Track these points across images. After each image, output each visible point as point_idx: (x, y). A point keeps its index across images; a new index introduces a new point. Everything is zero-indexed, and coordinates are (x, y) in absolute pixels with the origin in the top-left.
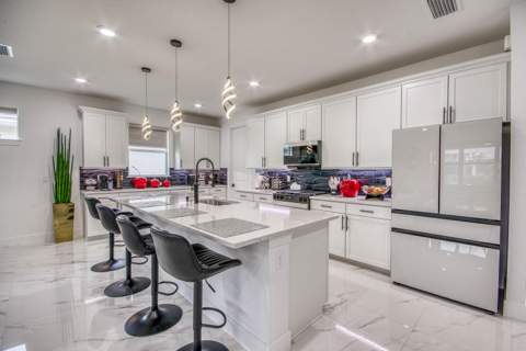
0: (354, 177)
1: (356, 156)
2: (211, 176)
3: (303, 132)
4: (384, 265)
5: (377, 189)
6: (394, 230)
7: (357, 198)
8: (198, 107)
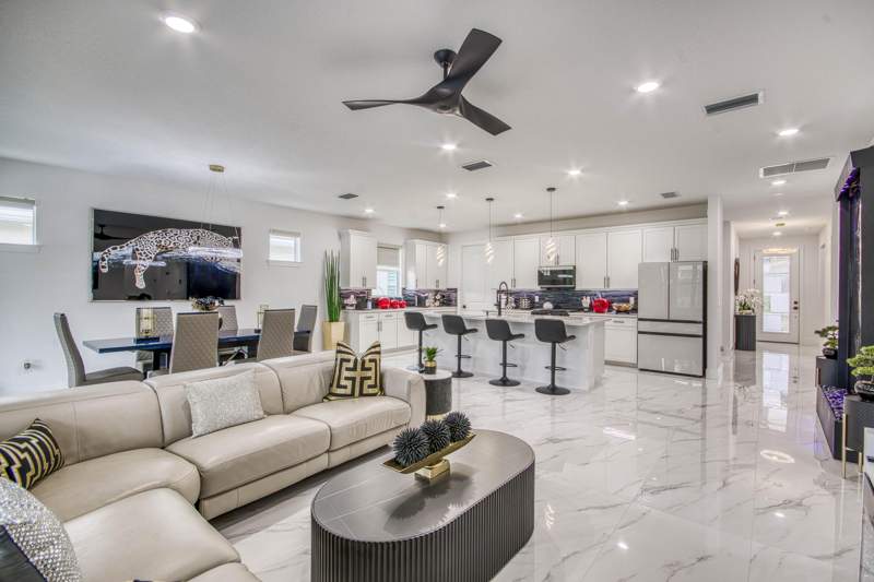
0: (604, 296)
1: (607, 280)
2: (438, 297)
3: (557, 257)
5: (624, 306)
6: (639, 333)
7: (608, 313)
8: (443, 226)
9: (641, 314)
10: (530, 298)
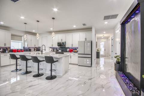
0: (72, 49)
1: (72, 45)
2: (36, 49)
3: (62, 40)
4: (77, 63)
5: (76, 51)
6: (79, 57)
7: (72, 53)
8: (34, 31)
9: (79, 53)
10: (57, 49)
